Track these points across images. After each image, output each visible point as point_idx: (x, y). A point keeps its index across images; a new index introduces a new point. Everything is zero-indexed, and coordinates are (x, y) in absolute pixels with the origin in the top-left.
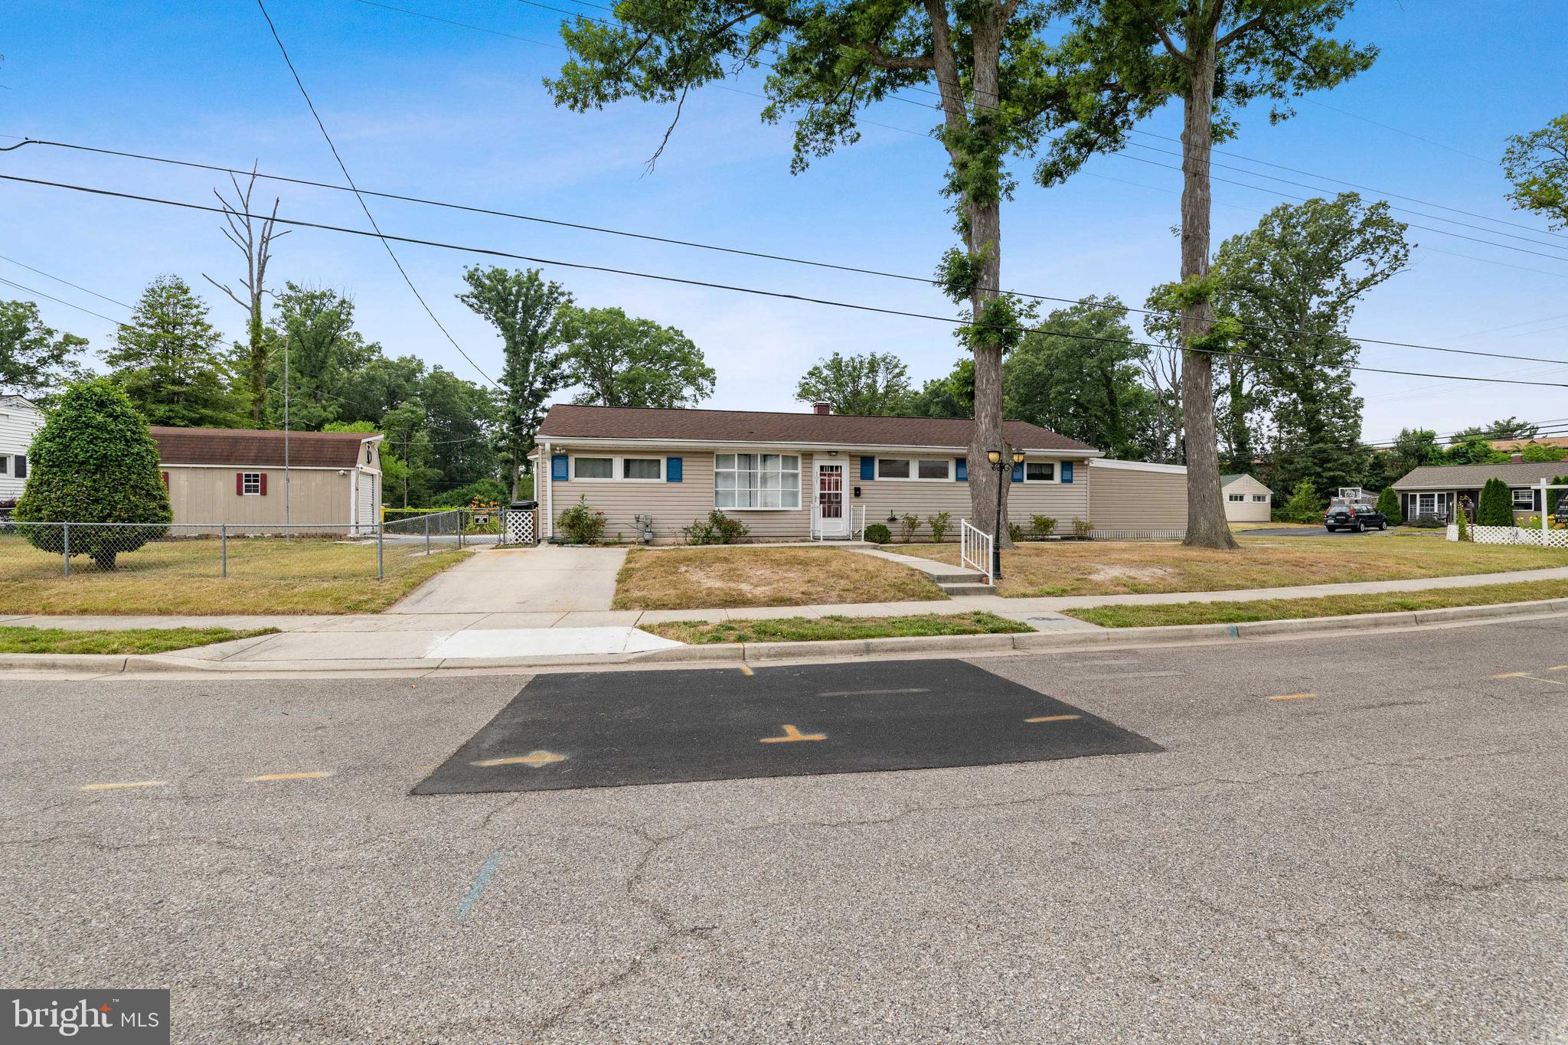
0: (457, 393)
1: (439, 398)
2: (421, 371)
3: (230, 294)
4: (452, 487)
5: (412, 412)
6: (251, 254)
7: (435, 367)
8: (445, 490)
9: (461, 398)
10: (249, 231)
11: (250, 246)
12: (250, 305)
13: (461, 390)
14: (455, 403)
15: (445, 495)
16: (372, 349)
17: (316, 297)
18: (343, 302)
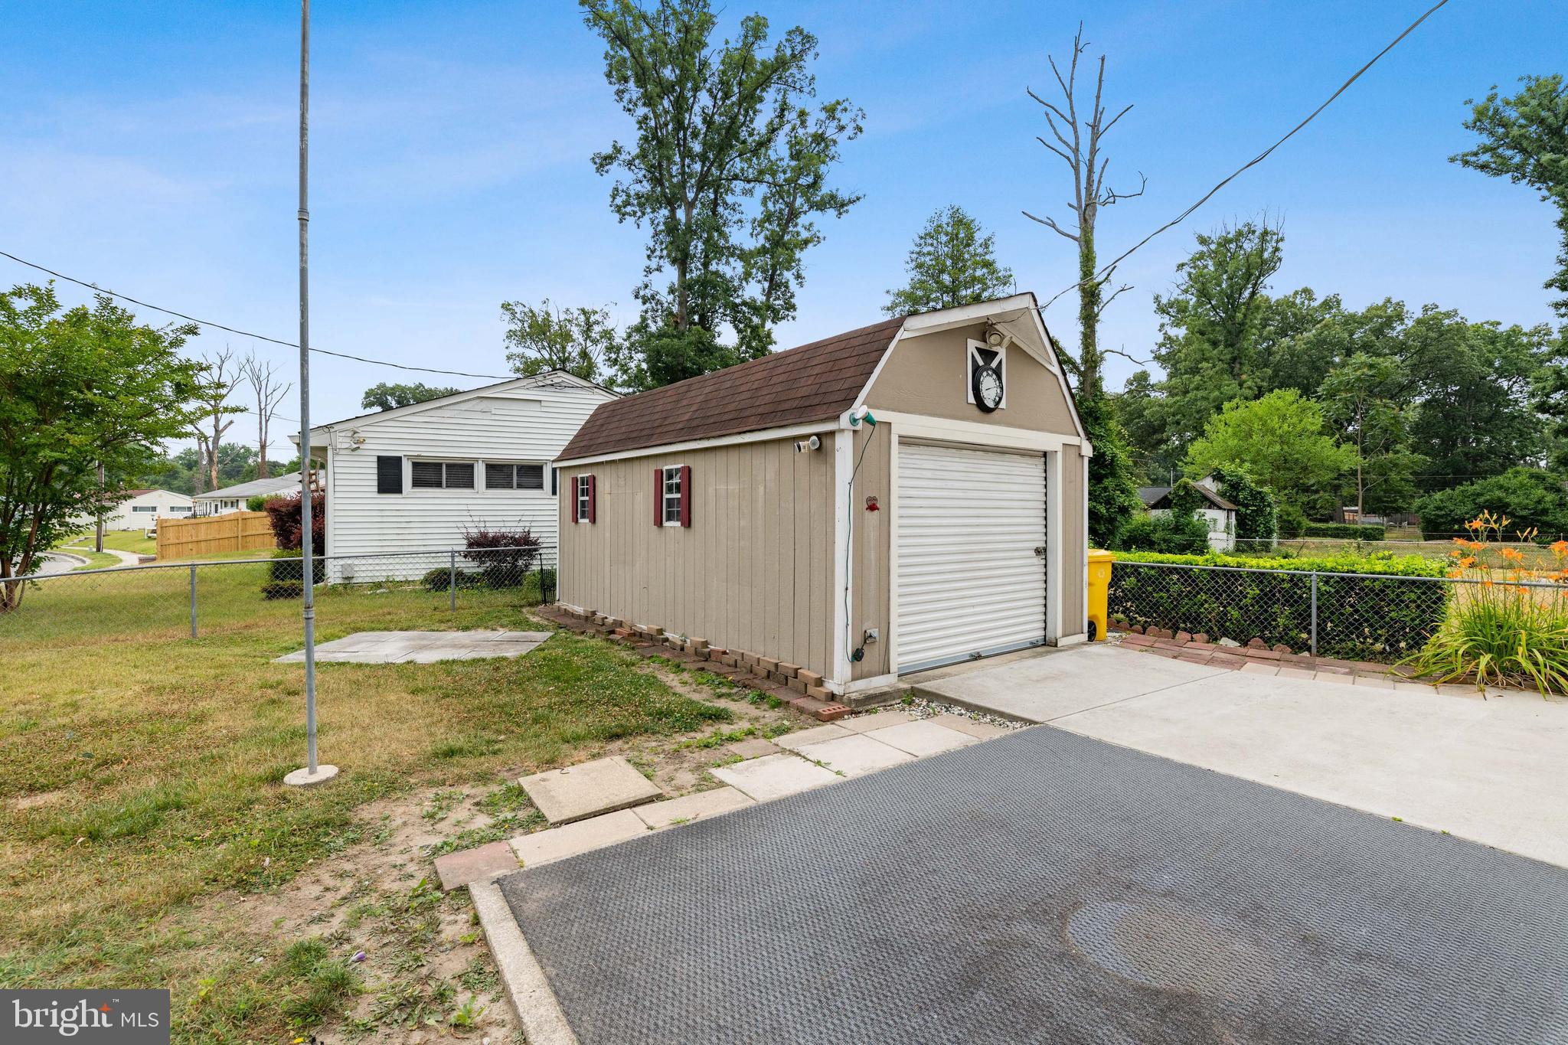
0: (1464, 338)
1: (1432, 351)
2: (1400, 318)
3: (1054, 226)
4: (1453, 484)
5: (1371, 366)
6: (1077, 161)
7: (1426, 309)
8: (1442, 486)
9: (1472, 348)
10: (1076, 132)
11: (1076, 151)
12: (1077, 233)
13: (1469, 334)
14: (1462, 354)
15: (1438, 496)
16: (1327, 305)
17: (1230, 241)
18: (1265, 233)
